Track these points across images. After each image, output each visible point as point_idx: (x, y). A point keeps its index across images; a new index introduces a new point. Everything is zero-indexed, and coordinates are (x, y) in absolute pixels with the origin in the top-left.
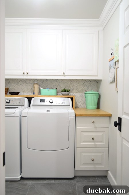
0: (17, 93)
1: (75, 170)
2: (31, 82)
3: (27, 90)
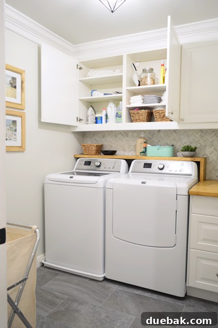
0: (113, 153)
1: (187, 285)
2: (136, 134)
3: (129, 148)
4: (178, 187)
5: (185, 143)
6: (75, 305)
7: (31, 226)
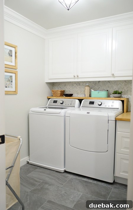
2: (84, 84)
4: (109, 115)
5: (115, 89)
6: (47, 186)
7: (17, 136)
